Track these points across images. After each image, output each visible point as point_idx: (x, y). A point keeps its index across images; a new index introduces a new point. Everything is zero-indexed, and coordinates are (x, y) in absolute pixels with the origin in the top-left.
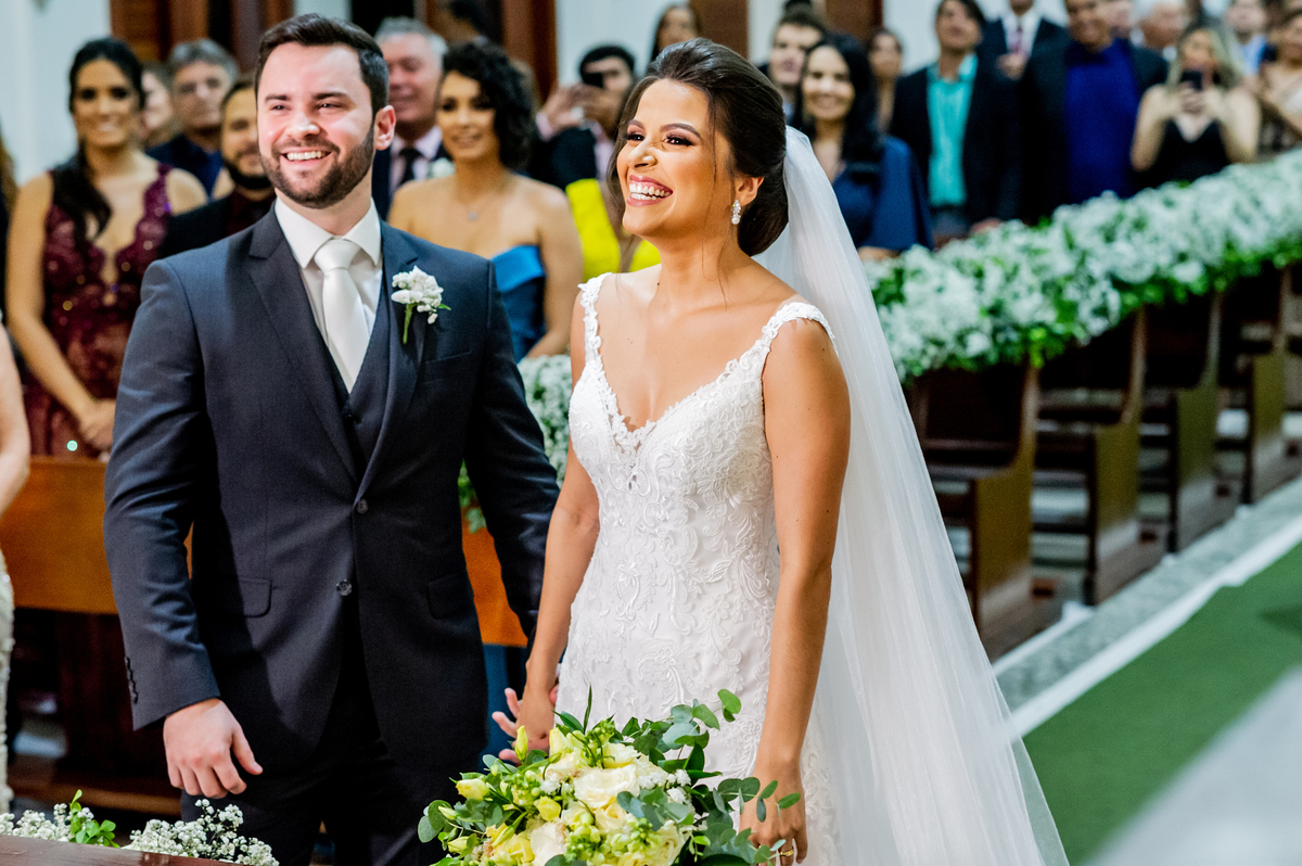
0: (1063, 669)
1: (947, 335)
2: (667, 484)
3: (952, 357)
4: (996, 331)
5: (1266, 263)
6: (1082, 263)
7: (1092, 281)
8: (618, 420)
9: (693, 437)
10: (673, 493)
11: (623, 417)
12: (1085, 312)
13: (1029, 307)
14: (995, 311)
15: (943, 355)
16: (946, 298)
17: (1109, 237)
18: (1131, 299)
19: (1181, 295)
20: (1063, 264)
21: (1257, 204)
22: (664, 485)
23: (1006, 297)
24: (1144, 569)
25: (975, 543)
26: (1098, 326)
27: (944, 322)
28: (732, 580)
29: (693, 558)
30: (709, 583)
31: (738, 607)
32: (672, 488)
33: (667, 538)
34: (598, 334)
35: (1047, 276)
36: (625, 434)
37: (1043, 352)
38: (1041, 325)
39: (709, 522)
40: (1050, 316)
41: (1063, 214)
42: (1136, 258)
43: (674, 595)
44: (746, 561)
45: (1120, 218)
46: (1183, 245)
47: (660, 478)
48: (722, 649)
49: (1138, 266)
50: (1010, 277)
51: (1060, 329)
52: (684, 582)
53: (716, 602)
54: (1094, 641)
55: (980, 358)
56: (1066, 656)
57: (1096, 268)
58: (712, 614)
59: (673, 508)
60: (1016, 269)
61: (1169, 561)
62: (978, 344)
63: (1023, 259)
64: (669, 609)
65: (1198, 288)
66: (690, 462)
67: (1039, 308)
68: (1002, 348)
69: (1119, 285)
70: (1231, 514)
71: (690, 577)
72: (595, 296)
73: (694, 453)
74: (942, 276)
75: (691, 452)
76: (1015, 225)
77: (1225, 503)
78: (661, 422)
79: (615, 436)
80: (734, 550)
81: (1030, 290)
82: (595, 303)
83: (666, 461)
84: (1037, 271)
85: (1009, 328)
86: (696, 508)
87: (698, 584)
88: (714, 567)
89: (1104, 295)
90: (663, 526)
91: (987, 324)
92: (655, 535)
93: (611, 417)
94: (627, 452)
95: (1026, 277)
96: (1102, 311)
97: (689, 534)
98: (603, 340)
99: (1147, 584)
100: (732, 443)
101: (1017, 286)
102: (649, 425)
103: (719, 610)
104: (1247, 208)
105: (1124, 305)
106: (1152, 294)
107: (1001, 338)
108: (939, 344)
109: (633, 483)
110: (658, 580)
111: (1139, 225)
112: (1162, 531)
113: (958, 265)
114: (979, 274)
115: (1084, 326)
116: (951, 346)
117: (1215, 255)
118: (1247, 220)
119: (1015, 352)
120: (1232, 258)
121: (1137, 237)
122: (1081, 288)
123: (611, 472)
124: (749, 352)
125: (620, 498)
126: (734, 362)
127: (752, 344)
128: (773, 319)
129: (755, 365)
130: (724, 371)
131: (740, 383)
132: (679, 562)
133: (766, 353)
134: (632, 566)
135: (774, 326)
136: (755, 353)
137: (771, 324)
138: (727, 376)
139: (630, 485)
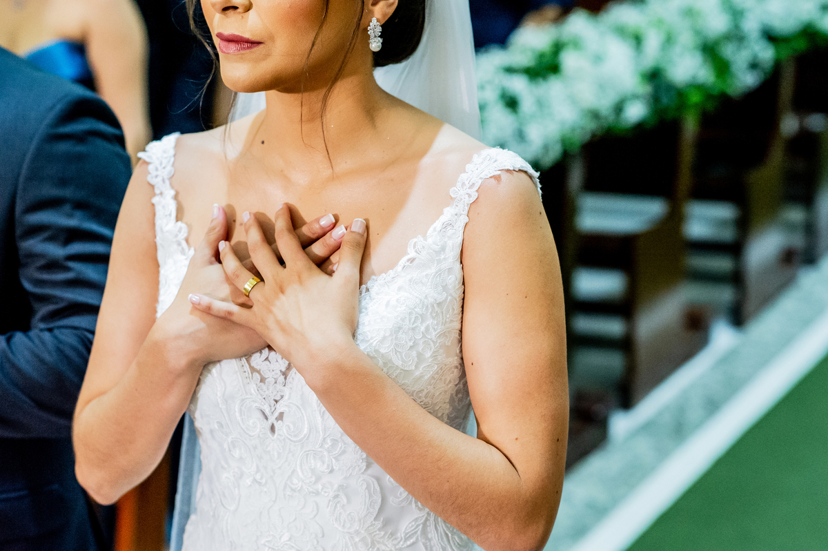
1: (605, 106)
3: (609, 128)
4: (655, 96)
6: (736, 21)
7: (744, 39)
12: (739, 67)
14: (653, 76)
15: (601, 126)
16: (604, 67)
18: (784, 52)
26: (751, 80)
27: (602, 93)
29: (376, 519)
33: (336, 496)
34: (178, 219)
36: (264, 355)
38: (697, 86)
40: (707, 75)
47: (324, 415)
50: (669, 40)
55: (638, 127)
56: (716, 390)
57: (751, 26)
61: (806, 275)
62: (636, 112)
67: (697, 68)
68: (661, 112)
69: (774, 39)
72: (169, 168)
74: (600, 43)
79: (248, 359)
81: (688, 50)
82: (171, 178)
85: (665, 92)
89: (757, 50)
91: (645, 89)
92: (317, 493)
94: (270, 380)
95: (686, 39)
96: (754, 66)
97: (368, 488)
98: (190, 227)
100: (428, 354)
101: (675, 49)
106: (801, 45)
108: (597, 116)
109: (278, 425)
113: (621, 31)
114: (638, 39)
116: (609, 119)
123: (241, 411)
124: (438, 224)
125: (255, 448)
126: (419, 240)
127: (441, 213)
128: (463, 176)
129: (450, 243)
130: (406, 253)
131: (433, 270)
132: (356, 526)
133: (463, 225)
134: (285, 538)
135: (468, 186)
136: (447, 225)
137: (463, 184)
138: (412, 260)
139: (273, 428)
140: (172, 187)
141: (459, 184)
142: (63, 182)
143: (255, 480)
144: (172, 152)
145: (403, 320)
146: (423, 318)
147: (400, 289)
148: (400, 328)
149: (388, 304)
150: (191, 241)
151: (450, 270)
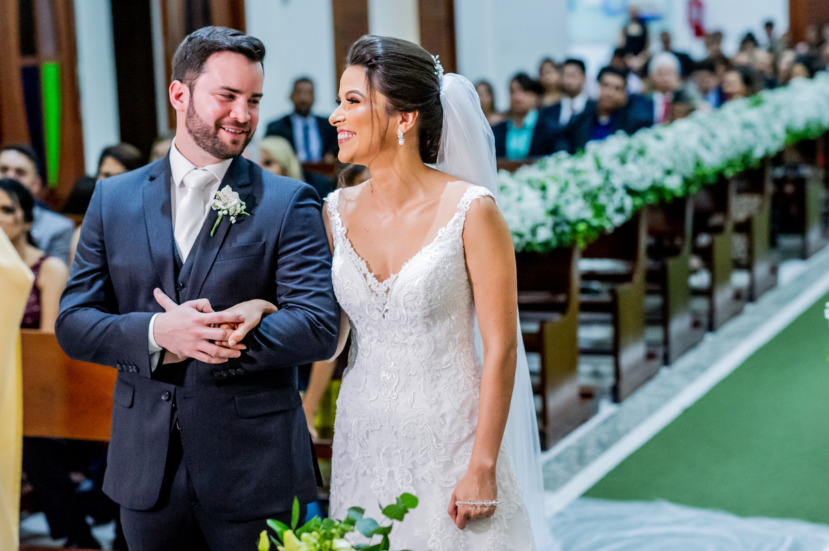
0: (603, 447)
1: (525, 230)
2: (412, 311)
3: (528, 244)
4: (556, 225)
5: (720, 175)
6: (607, 179)
7: (614, 190)
8: (370, 276)
9: (428, 279)
10: (416, 316)
11: (373, 274)
12: (610, 210)
13: (576, 209)
14: (554, 212)
15: (523, 242)
16: (524, 205)
17: (623, 161)
18: (638, 201)
19: (668, 198)
20: (595, 180)
21: (713, 136)
22: (410, 312)
23: (561, 202)
24: (649, 377)
25: (543, 362)
26: (619, 220)
27: (523, 221)
28: (457, 365)
29: (432, 355)
30: (442, 369)
31: (463, 381)
32: (415, 313)
33: (414, 344)
34: (343, 226)
35: (586, 188)
36: (377, 285)
37: (585, 239)
38: (583, 221)
39: (440, 331)
40: (588, 214)
41: (592, 146)
42: (641, 174)
43: (422, 379)
44: (464, 353)
45: (629, 148)
46: (669, 165)
47: (406, 309)
48: (457, 409)
49: (642, 179)
50: (562, 190)
51: (595, 222)
52: (428, 371)
53: (449, 380)
54: (621, 427)
55: (546, 244)
56: (605, 437)
57: (617, 181)
58: (447, 388)
59: (416, 325)
60: (567, 184)
61: (665, 372)
62: (544, 234)
63: (570, 177)
64: (420, 388)
65: (679, 192)
66: (427, 295)
67: (582, 209)
68: (559, 236)
69: (631, 192)
70: (701, 339)
71: (431, 367)
72: (336, 204)
73: (429, 289)
74: (520, 190)
75: (427, 288)
76: (563, 154)
77: (698, 332)
78: (401, 273)
79: (370, 286)
80: (456, 346)
81: (576, 197)
83: (411, 297)
84: (580, 185)
85: (564, 223)
86: (431, 323)
87: (437, 370)
88: (445, 358)
89: (622, 199)
90: (410, 337)
91: (550, 220)
93: (365, 275)
94: (380, 295)
95: (573, 189)
96: (620, 210)
97: (428, 340)
98: (347, 229)
99: (651, 387)
101: (568, 196)
102: (393, 276)
103: (451, 385)
104: (707, 139)
105: (635, 206)
106: (651, 198)
107: (559, 230)
108: (520, 236)
109: (386, 314)
110: (411, 372)
111: (641, 153)
112: (660, 352)
113: (530, 183)
114: (543, 188)
115: (609, 220)
116: (528, 237)
117: (689, 170)
118: (708, 147)
119: (567, 239)
120: (700, 173)
121: (641, 160)
122: (608, 195)
123: (368, 310)
124: (452, 221)
125: (377, 325)
126: (443, 229)
127: (453, 216)
128: (463, 199)
129: (457, 229)
130: (437, 235)
131: (450, 241)
132: (423, 358)
133: (463, 221)
134: (392, 365)
135: (465, 203)
136: (457, 221)
137: (463, 203)
138: (440, 237)
139: (384, 316)
140: (338, 212)
141: (461, 202)
142: (304, 228)
143: (378, 340)
144: (338, 197)
145: (439, 264)
146: (447, 262)
147: (436, 250)
148: (438, 267)
149: (431, 258)
150: (348, 236)
151: (458, 241)
